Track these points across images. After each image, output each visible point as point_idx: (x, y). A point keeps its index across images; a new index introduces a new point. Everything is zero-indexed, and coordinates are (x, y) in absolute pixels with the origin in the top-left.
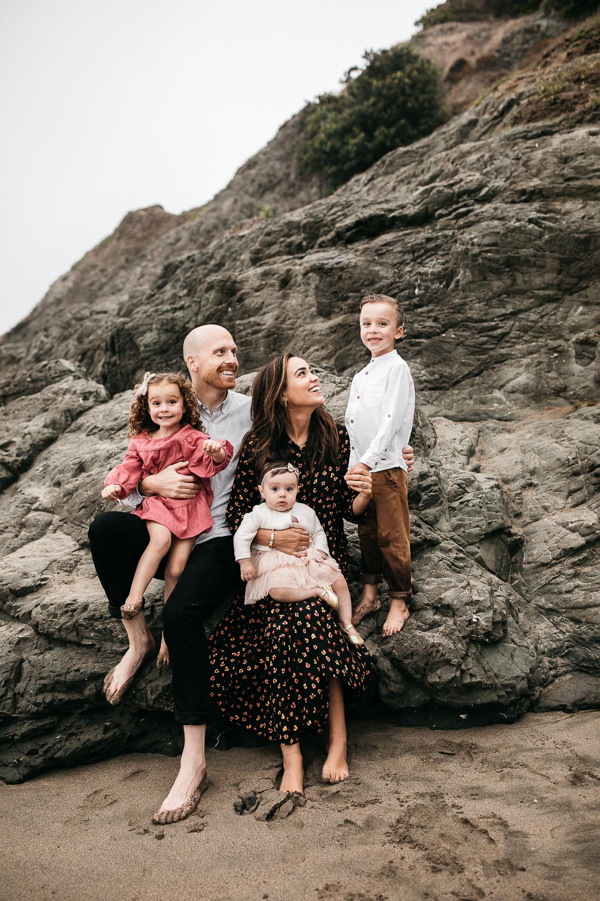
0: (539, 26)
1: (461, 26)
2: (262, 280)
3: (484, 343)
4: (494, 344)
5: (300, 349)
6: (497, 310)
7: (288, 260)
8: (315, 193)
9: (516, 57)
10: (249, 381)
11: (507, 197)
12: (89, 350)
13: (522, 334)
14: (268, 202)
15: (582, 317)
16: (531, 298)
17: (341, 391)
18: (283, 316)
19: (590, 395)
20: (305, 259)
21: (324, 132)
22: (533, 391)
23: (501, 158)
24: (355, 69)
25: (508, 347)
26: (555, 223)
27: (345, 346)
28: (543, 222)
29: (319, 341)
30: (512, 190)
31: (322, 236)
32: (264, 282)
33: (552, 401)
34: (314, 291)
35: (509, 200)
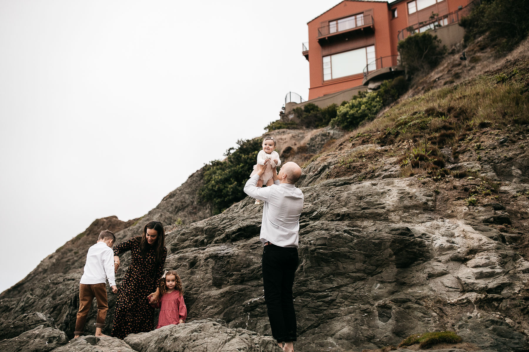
0: (329, 133)
1: (288, 131)
2: (178, 262)
3: (320, 306)
4: (326, 306)
5: (201, 308)
6: (327, 285)
7: (195, 250)
8: (208, 213)
9: (318, 147)
10: (167, 331)
11: (329, 218)
12: (59, 304)
13: (344, 300)
14: (180, 217)
15: (380, 290)
16: (347, 278)
17: (231, 339)
18: (191, 286)
19: (391, 342)
20: (206, 250)
21: (214, 180)
22: (353, 338)
23: (323, 195)
24: (233, 149)
25: (336, 309)
26: (359, 233)
27: (231, 306)
28: (352, 232)
29: (213, 303)
30: (331, 213)
31: (216, 237)
32: (179, 264)
33: (366, 345)
34: (211, 270)
35: (330, 219)
